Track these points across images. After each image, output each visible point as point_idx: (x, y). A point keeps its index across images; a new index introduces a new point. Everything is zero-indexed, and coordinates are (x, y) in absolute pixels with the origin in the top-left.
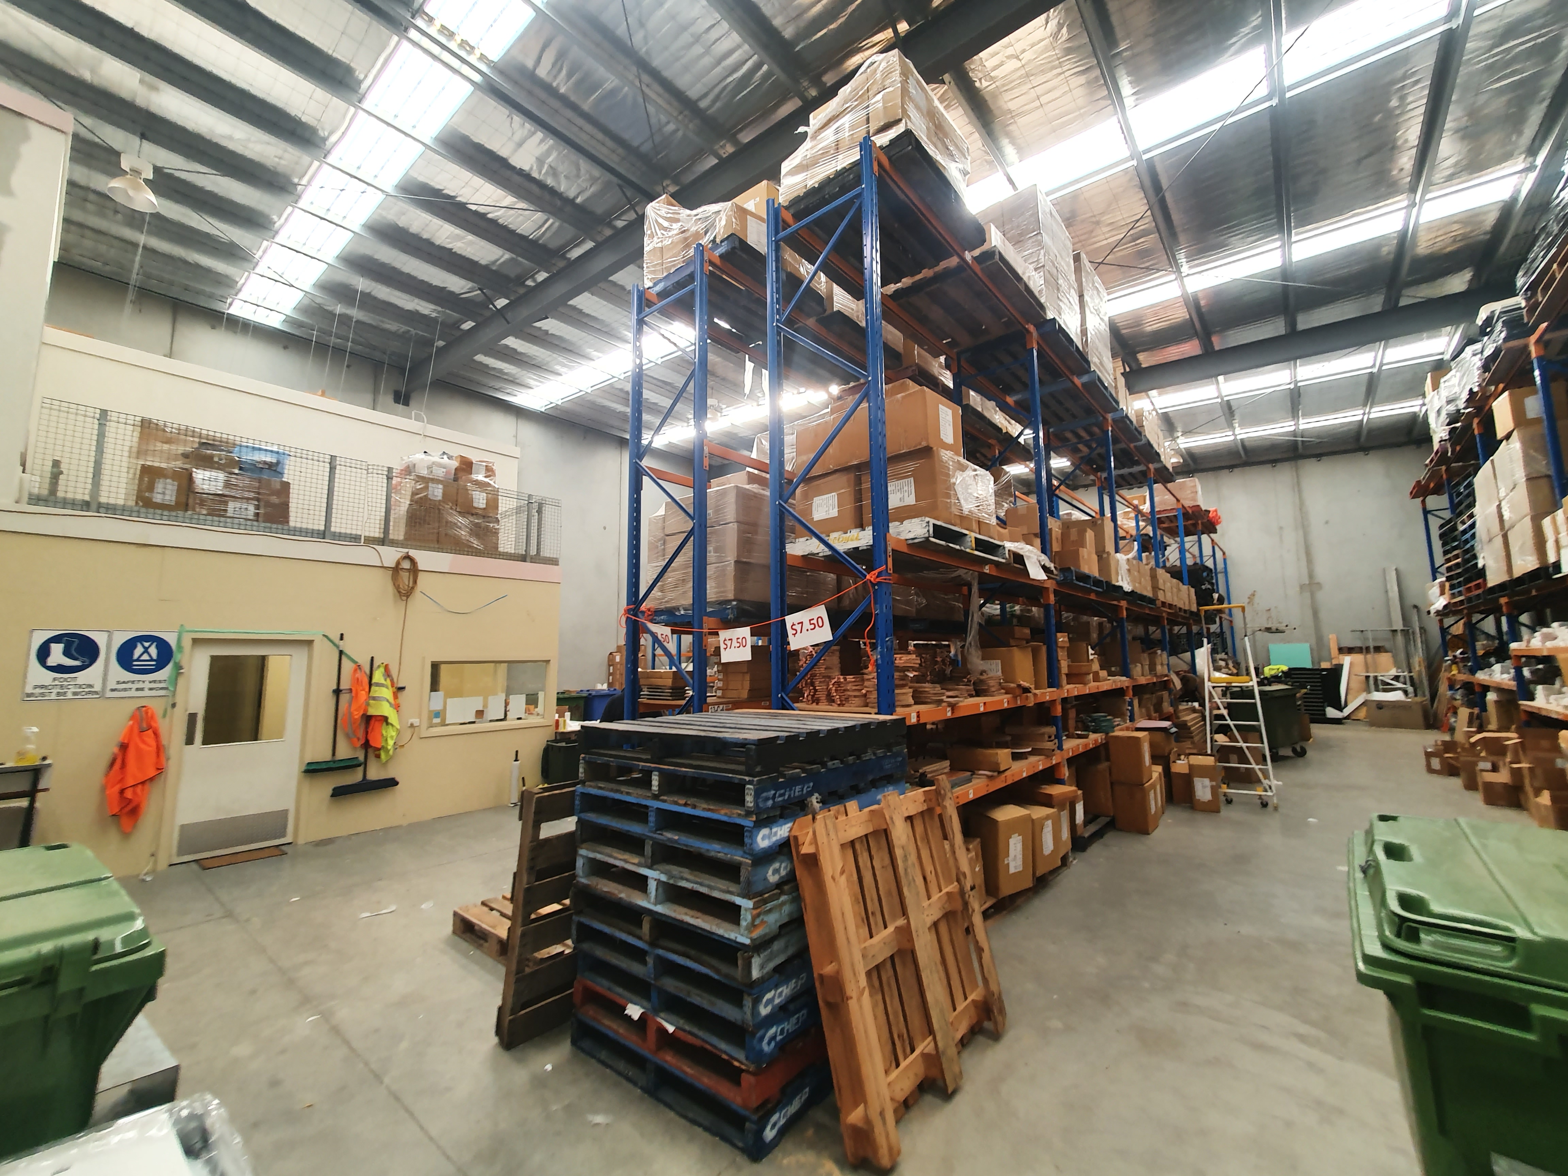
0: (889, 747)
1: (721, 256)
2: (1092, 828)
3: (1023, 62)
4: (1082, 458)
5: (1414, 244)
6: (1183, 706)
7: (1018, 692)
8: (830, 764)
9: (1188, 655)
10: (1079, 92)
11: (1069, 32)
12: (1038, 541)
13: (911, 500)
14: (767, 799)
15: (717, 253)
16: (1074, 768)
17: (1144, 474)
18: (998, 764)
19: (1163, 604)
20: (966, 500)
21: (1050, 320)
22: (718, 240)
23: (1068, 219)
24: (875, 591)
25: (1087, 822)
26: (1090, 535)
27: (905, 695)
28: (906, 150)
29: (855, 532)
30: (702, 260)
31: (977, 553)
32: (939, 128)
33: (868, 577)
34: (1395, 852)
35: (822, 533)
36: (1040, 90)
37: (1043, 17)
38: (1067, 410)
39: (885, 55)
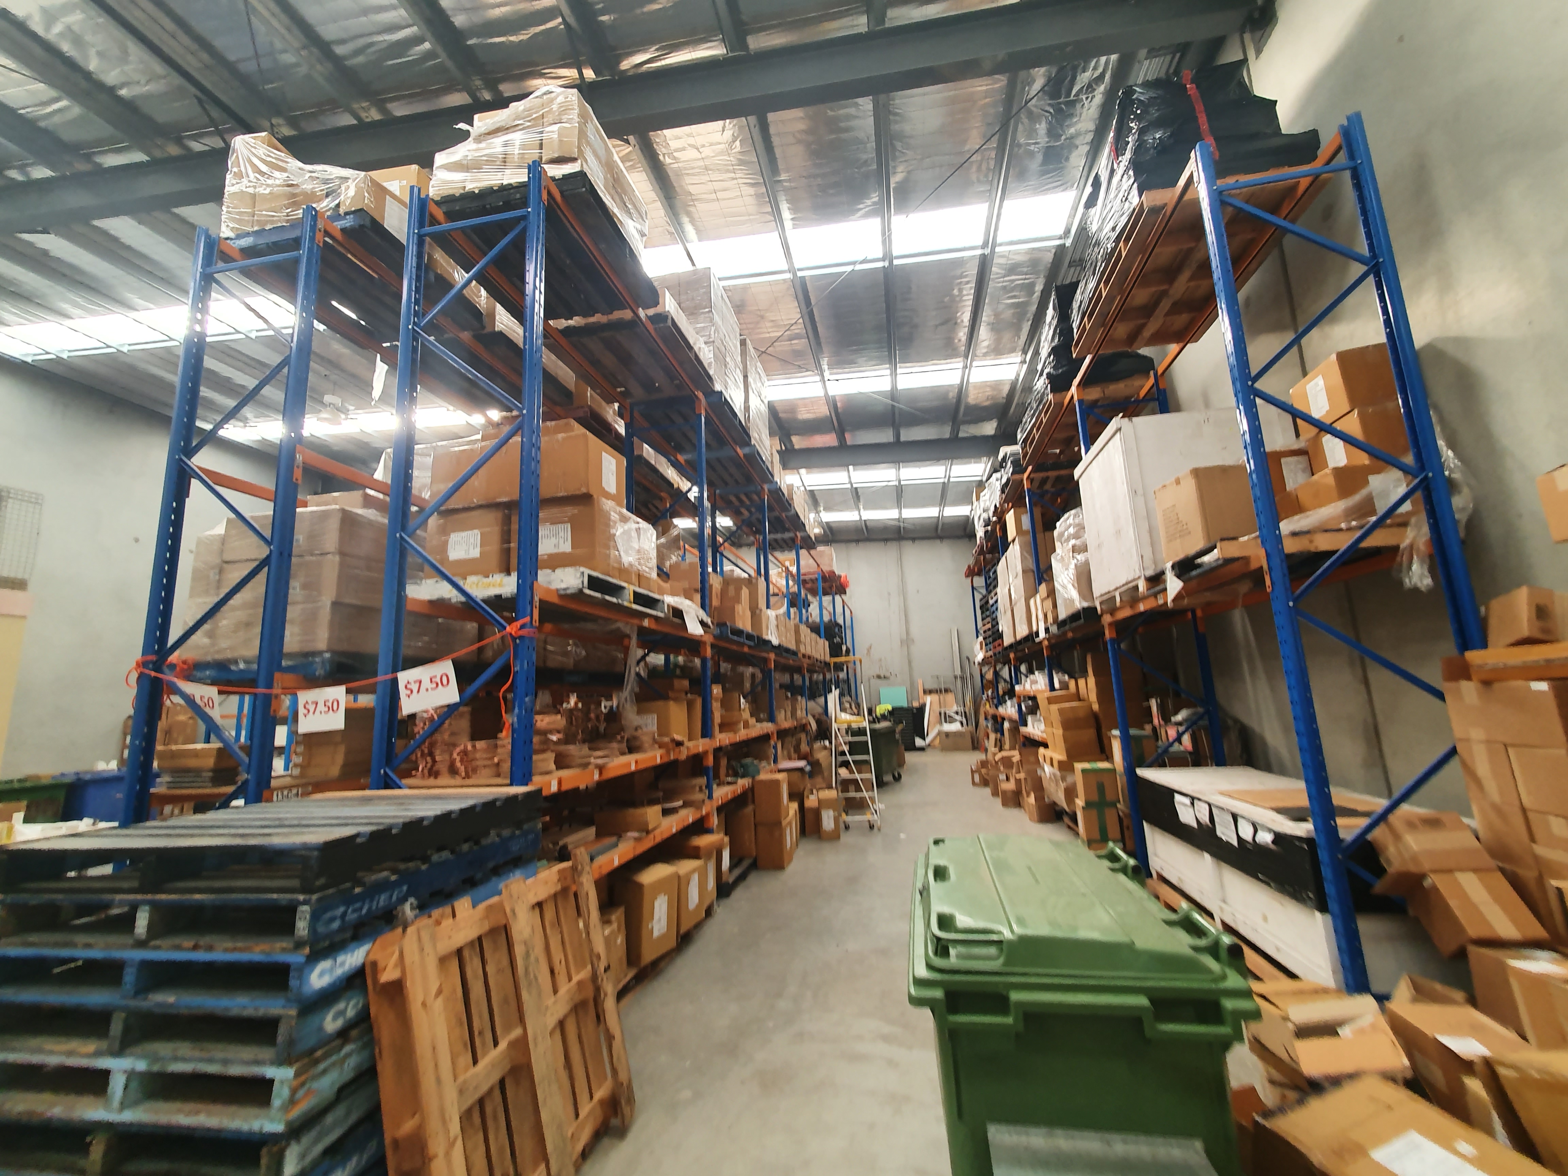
0: (518, 825)
1: (343, 230)
2: (737, 872)
3: (703, 155)
4: (743, 521)
5: (967, 396)
6: (817, 745)
7: (671, 746)
8: (435, 858)
9: (822, 699)
10: (751, 201)
11: (741, 145)
12: (698, 597)
13: (566, 547)
14: (332, 919)
15: (339, 224)
16: (723, 815)
17: (793, 540)
18: (647, 824)
19: (804, 656)
20: (626, 552)
21: (718, 392)
22: (342, 211)
23: (738, 306)
24: (516, 646)
25: (732, 867)
26: (745, 592)
27: (545, 760)
28: (580, 190)
29: (498, 578)
30: (313, 228)
31: (635, 607)
32: (617, 184)
33: (508, 629)
34: (940, 873)
35: (454, 575)
36: (717, 185)
37: (721, 123)
38: (731, 475)
39: (563, 89)
